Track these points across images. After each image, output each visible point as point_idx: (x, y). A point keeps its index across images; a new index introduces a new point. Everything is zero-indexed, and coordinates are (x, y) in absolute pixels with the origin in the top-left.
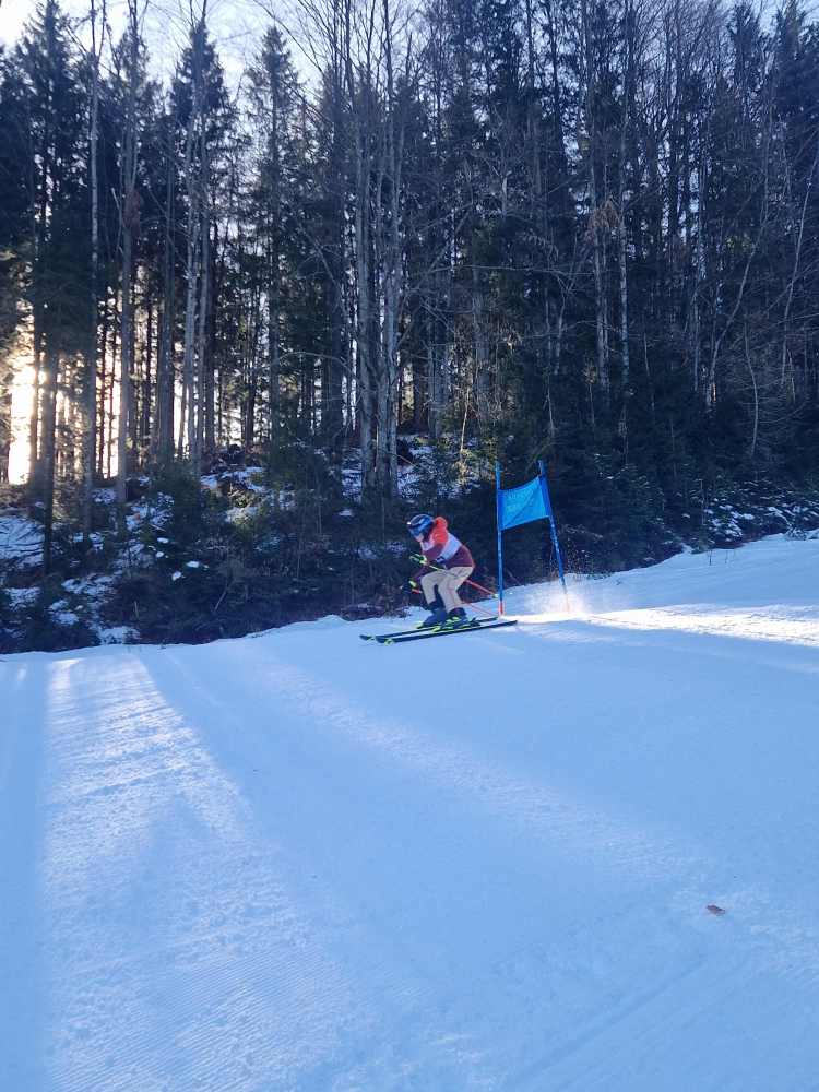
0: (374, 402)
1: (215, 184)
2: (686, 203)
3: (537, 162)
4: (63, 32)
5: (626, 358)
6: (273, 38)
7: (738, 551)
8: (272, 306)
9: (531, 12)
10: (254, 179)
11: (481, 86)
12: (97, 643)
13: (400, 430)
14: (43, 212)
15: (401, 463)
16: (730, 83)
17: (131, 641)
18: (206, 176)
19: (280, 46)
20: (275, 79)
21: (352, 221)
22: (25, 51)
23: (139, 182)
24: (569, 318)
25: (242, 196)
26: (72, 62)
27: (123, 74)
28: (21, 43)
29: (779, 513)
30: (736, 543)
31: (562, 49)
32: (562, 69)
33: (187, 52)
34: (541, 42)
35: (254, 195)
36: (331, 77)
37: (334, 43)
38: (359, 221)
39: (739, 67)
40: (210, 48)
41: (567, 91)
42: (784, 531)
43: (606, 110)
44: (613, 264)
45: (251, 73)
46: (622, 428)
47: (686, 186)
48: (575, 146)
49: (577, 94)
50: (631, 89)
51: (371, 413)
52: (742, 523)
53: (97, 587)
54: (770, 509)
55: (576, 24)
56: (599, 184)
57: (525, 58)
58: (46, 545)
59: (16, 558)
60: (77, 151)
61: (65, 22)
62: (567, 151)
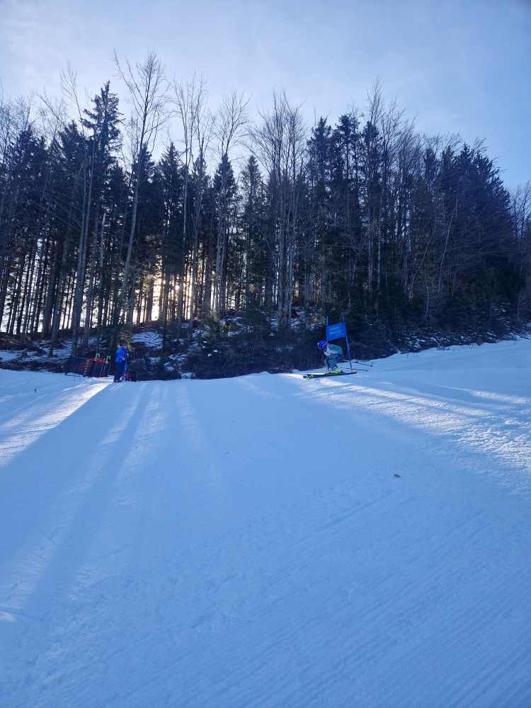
0: (284, 294)
1: (229, 213)
2: (405, 223)
3: (348, 206)
4: (176, 157)
5: (379, 281)
6: (252, 160)
7: (419, 354)
8: (248, 258)
9: (348, 150)
10: (243, 211)
11: (329, 178)
12: (180, 378)
13: (292, 305)
14: (167, 222)
15: (293, 317)
16: (423, 178)
17: (192, 378)
18: (225, 211)
19: (255, 163)
20: (251, 174)
21: (278, 228)
22: (162, 164)
23: (201, 212)
24: (358, 264)
25: (239, 218)
26: (179, 168)
27: (197, 173)
28: (161, 161)
29: (435, 340)
30: (418, 350)
31: (360, 164)
32: (359, 172)
33: (220, 165)
34: (352, 162)
35: (242, 217)
36: (273, 175)
37: (274, 161)
38: (281, 227)
39: (427, 171)
40: (229, 164)
41: (361, 180)
42: (436, 347)
43: (375, 187)
44: (375, 245)
45: (244, 173)
46: (376, 306)
47: (405, 216)
48: (363, 201)
49: (365, 181)
50: (385, 180)
51: (282, 298)
52: (420, 343)
53: (181, 358)
54: (432, 338)
55: (364, 154)
56: (371, 215)
57: (346, 168)
58: (164, 342)
59: (153, 347)
60: (179, 201)
61: (177, 153)
62: (360, 203)
